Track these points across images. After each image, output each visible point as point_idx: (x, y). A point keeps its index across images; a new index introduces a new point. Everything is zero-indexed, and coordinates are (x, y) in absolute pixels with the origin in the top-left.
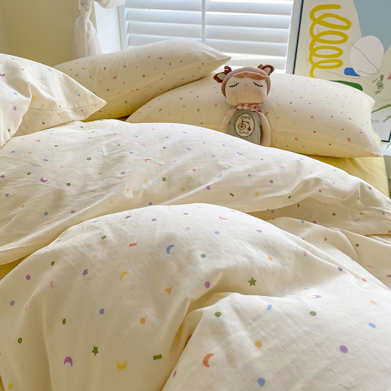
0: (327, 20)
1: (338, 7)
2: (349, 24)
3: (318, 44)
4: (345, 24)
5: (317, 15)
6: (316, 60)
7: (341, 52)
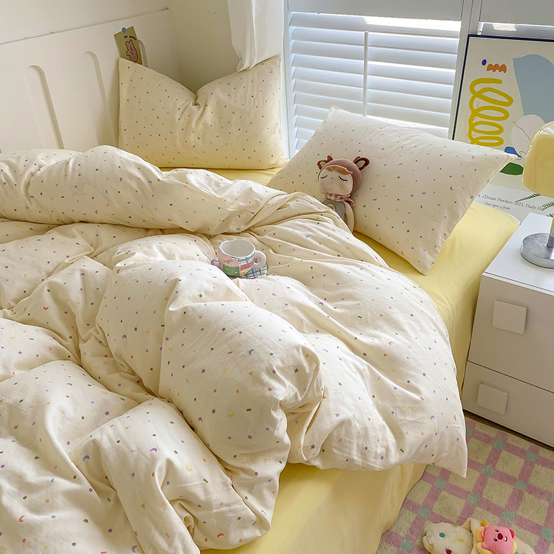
0: (488, 94)
1: (499, 82)
2: (511, 101)
3: (478, 119)
4: (506, 100)
5: (478, 88)
6: (475, 135)
7: (501, 130)
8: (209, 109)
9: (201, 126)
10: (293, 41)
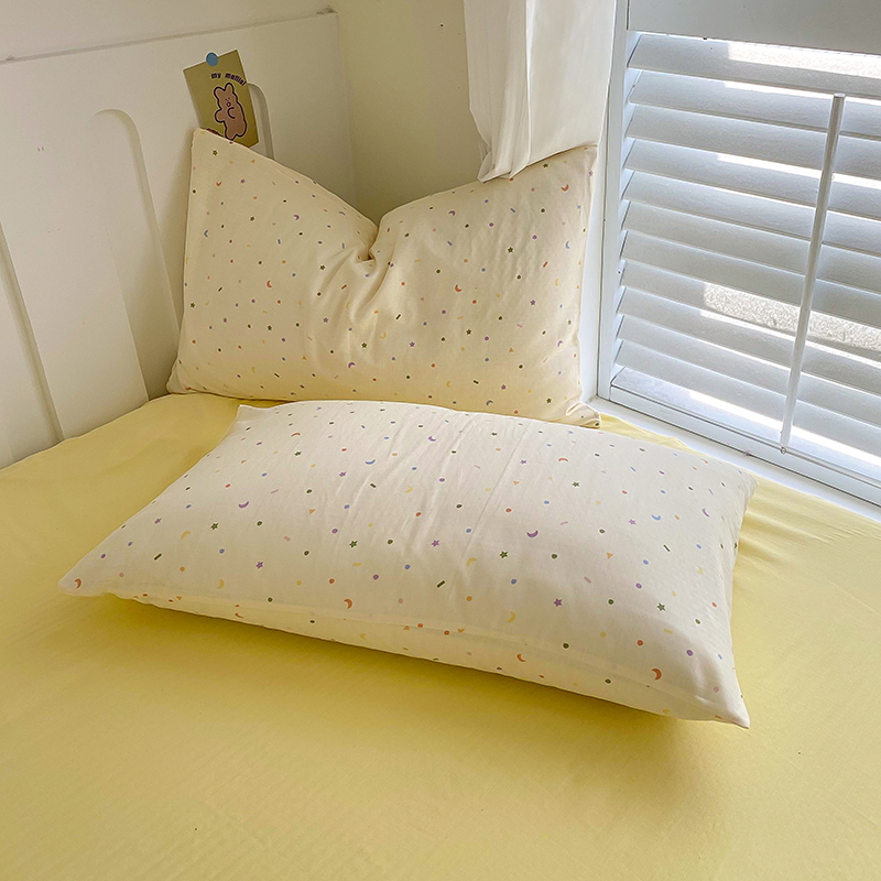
8: (396, 275)
9: (372, 317)
10: (632, 105)
